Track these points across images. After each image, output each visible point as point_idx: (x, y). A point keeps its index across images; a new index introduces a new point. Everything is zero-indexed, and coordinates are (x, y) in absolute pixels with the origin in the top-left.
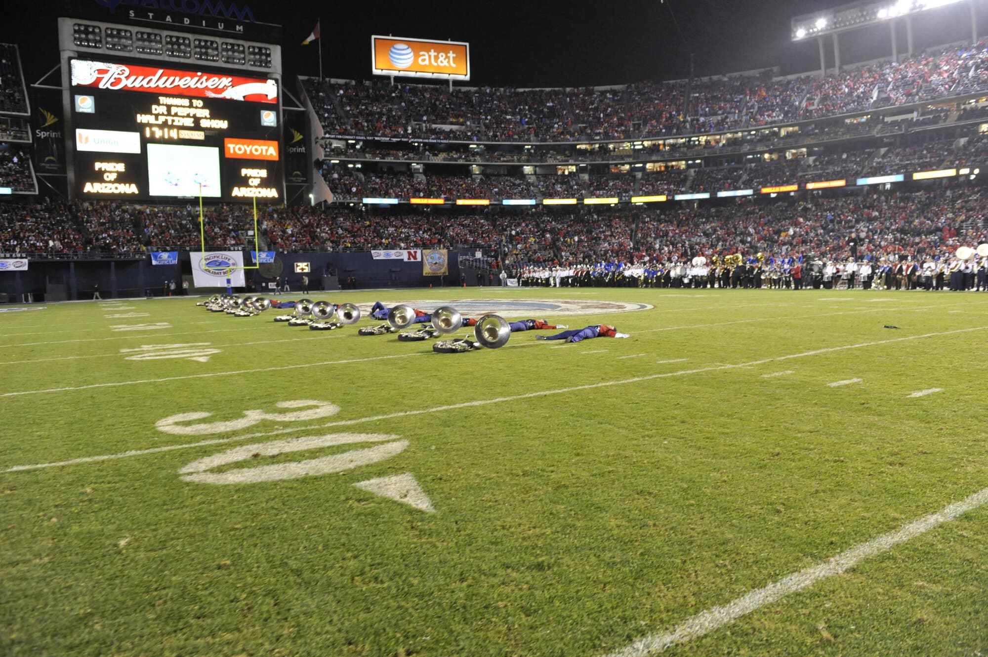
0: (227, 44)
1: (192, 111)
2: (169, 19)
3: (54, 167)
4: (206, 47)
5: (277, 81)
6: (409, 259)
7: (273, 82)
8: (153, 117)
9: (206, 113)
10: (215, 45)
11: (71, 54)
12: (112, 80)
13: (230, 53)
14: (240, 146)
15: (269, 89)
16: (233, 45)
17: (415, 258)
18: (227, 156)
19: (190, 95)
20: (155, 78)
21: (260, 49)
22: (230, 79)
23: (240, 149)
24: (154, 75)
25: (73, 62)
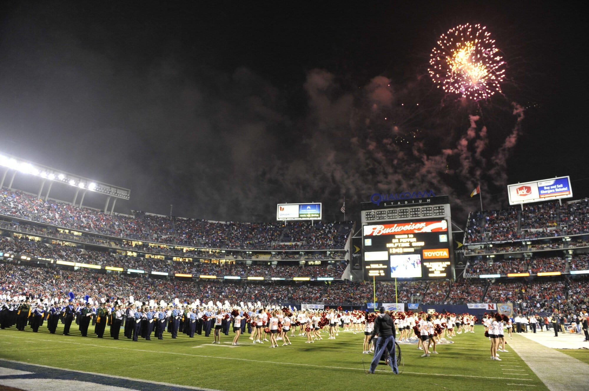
0: (424, 208)
1: (409, 240)
2: (399, 203)
3: (358, 268)
4: (415, 211)
5: (447, 221)
6: (489, 308)
7: (445, 221)
8: (393, 244)
9: (415, 239)
10: (419, 210)
11: (364, 224)
12: (378, 232)
13: (425, 212)
14: (430, 253)
15: (443, 225)
16: (426, 208)
17: (493, 308)
18: (424, 258)
19: (407, 233)
20: (393, 228)
21: (439, 207)
22: (425, 223)
23: (430, 254)
24: (393, 227)
25: (365, 227)
